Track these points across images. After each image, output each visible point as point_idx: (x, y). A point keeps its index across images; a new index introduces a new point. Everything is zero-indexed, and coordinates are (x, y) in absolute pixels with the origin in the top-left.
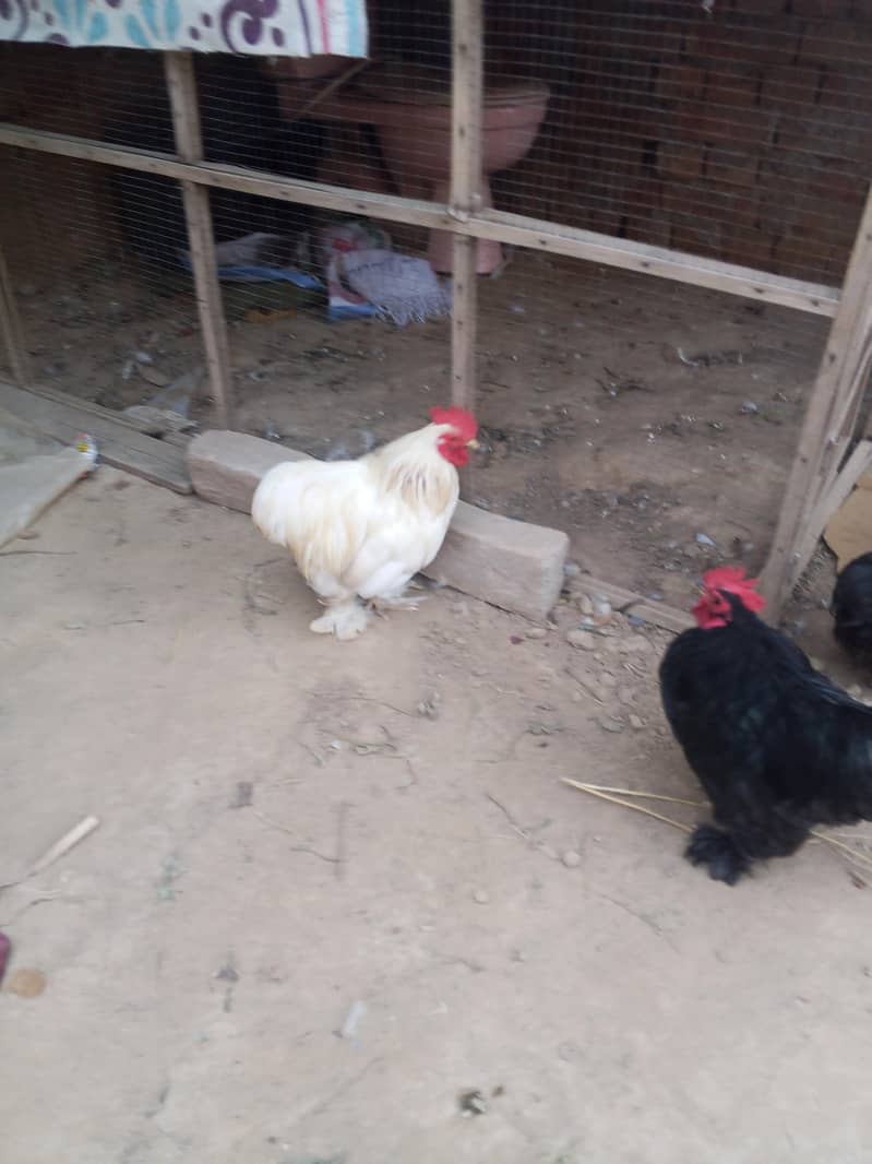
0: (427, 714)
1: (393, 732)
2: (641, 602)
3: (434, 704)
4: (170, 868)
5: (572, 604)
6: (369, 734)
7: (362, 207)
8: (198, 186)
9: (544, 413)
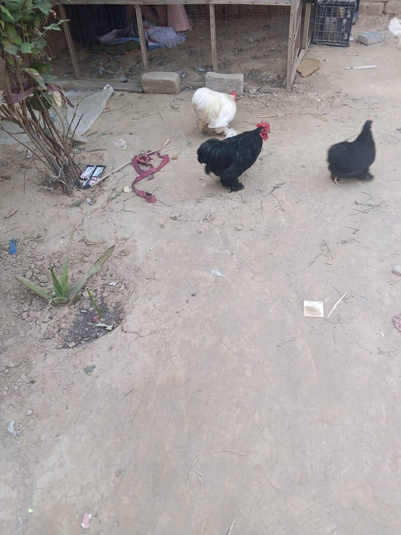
2: (262, 87)
8: (139, 5)
9: (221, 60)
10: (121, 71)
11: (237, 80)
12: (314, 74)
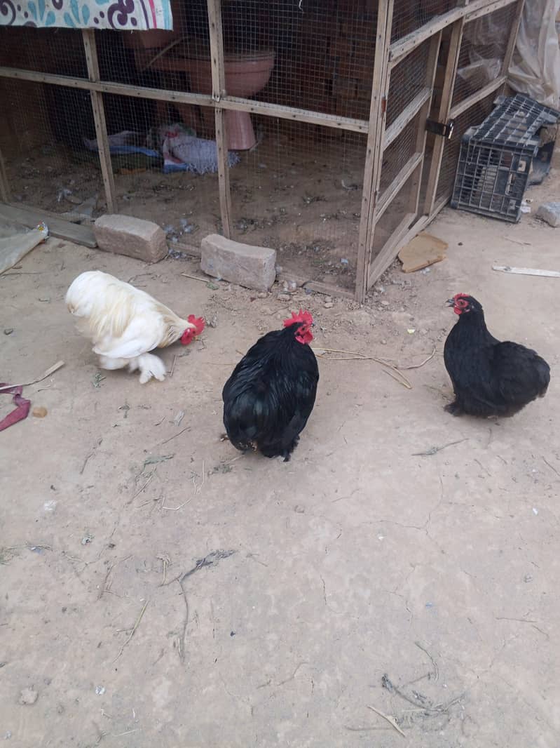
0: (211, 325)
2: (310, 282)
4: (97, 378)
5: (279, 285)
7: (174, 98)
8: (98, 92)
9: (274, 211)
10: (92, 202)
11: (257, 259)
12: (428, 269)
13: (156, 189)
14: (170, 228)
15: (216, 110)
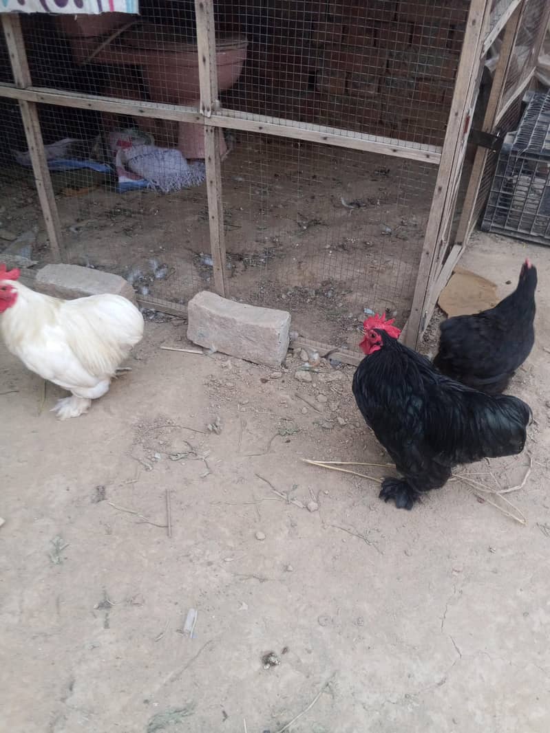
0: (214, 431)
1: (193, 444)
2: (337, 351)
3: (218, 424)
4: (58, 544)
5: (295, 355)
6: (178, 447)
7: (142, 111)
8: (30, 103)
10: (29, 237)
13: (111, 214)
14: (137, 273)
15: (205, 128)
